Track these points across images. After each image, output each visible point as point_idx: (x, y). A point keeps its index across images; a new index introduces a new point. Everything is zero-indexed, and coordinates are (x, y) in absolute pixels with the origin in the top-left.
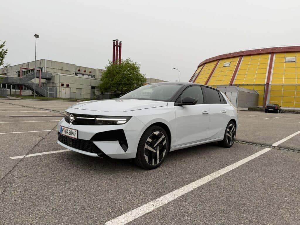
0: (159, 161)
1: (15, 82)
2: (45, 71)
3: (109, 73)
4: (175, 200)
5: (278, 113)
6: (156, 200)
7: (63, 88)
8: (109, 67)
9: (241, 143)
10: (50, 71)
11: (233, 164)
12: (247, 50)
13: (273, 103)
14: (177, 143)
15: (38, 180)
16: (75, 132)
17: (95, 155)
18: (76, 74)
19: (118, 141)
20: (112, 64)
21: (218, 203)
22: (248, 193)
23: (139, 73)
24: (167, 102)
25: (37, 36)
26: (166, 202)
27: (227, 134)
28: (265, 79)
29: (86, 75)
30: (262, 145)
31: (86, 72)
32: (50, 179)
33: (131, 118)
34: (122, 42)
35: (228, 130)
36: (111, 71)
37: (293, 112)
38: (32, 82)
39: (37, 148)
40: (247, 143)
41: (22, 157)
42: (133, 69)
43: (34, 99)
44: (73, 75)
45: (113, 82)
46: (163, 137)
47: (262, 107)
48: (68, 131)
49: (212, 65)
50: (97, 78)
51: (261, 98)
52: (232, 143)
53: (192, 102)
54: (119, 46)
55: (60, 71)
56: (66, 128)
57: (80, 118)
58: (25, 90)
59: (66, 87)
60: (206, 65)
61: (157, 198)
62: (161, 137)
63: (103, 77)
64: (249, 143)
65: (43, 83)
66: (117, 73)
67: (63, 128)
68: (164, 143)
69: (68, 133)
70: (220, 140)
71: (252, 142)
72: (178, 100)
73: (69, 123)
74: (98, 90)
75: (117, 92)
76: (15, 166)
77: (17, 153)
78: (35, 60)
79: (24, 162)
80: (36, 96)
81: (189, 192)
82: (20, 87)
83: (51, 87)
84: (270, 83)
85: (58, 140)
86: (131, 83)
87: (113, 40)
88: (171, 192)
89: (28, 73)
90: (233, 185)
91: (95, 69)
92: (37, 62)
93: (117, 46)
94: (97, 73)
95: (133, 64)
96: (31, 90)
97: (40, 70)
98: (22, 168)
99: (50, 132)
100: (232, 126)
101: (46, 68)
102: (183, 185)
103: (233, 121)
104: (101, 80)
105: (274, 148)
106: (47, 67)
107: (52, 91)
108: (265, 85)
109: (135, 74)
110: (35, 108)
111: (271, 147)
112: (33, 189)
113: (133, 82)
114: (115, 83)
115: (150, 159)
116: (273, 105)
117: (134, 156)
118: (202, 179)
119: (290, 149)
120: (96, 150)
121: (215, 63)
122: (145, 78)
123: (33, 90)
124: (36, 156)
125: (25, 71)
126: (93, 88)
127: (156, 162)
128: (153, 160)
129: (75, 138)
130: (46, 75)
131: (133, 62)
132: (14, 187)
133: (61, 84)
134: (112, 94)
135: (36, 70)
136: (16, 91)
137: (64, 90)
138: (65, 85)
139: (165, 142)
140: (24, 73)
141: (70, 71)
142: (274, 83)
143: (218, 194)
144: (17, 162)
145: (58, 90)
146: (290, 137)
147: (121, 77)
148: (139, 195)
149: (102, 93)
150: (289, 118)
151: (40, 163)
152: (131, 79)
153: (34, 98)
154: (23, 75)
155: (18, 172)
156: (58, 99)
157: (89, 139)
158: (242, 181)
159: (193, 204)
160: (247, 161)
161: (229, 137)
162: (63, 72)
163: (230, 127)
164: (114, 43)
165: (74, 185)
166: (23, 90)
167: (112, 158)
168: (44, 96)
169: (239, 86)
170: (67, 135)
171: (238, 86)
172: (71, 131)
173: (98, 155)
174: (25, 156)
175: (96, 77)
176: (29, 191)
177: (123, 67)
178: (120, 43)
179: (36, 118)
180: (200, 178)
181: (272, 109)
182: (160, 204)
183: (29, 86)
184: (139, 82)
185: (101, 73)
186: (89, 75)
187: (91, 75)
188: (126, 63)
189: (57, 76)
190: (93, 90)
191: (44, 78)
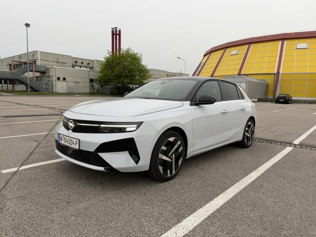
0: (175, 171)
1: (6, 76)
2: (38, 64)
3: (108, 65)
4: (201, 224)
5: (289, 104)
6: (179, 225)
7: (59, 82)
8: (108, 57)
9: (259, 141)
10: (44, 63)
11: (257, 170)
12: (256, 37)
13: (284, 94)
14: (194, 149)
15: (35, 202)
16: (76, 141)
17: (102, 169)
18: (73, 66)
19: (128, 152)
20: (111, 54)
21: (252, 226)
22: (283, 209)
23: (141, 64)
24: (181, 102)
25: (27, 25)
26: (191, 228)
27: (246, 133)
28: (275, 67)
29: (84, 67)
30: (281, 143)
31: (83, 64)
32: (49, 201)
33: (142, 124)
34: (121, 30)
35: (247, 129)
36: (111, 62)
37: (305, 102)
38: (25, 76)
39: (32, 156)
40: (265, 141)
41: (15, 169)
42: (134, 59)
43: (28, 95)
44: (70, 67)
45: (113, 74)
46: (179, 143)
47: (272, 97)
48: (68, 139)
49: (219, 54)
50: (95, 70)
51: (271, 89)
52: (251, 142)
53: (210, 101)
54: (118, 34)
55: (55, 64)
56: (65, 137)
57: (82, 124)
58: (18, 85)
59: (62, 80)
60: (213, 54)
61: (179, 223)
62: (176, 144)
63: (102, 69)
64: (267, 141)
65: (38, 77)
66: (118, 64)
67: (60, 135)
68: (180, 150)
69: (67, 142)
70: (238, 141)
71: (270, 140)
72: (194, 99)
73: (69, 130)
74: (97, 83)
75: (118, 85)
76: (7, 183)
77: (9, 165)
78: (27, 52)
79: (17, 177)
80: (30, 91)
81: (215, 212)
82: (13, 82)
83: (47, 82)
84: (281, 72)
85: (56, 149)
86: (133, 74)
87: (112, 28)
88: (194, 212)
89: (20, 66)
90: (263, 198)
91: (93, 61)
92: (29, 54)
93: (116, 34)
94: (95, 65)
95: (134, 54)
96: (24, 85)
97: (34, 63)
98: (15, 186)
99: (47, 135)
100: (251, 124)
101: (39, 60)
102: (207, 202)
103: (252, 119)
104: (101, 72)
105: (296, 146)
106: (41, 60)
107: (47, 86)
108: (275, 74)
109: (137, 65)
110: (30, 105)
111: (292, 145)
112: (29, 215)
113: (135, 74)
114: (115, 75)
115: (165, 170)
116: (284, 96)
117: (147, 168)
118: (226, 191)
119: (313, 147)
120: (102, 163)
121: (222, 51)
122: (148, 69)
123: (26, 85)
124: (32, 168)
125: (17, 65)
126: (91, 81)
127: (171, 173)
128: (169, 171)
129: (76, 149)
130: (40, 68)
131: (134, 52)
132: (6, 214)
133: (57, 77)
134: (112, 88)
135: (29, 63)
136: (8, 86)
137: (60, 84)
138: (61, 79)
139: (181, 148)
140: (16, 66)
141: (66, 63)
142: (285, 72)
143: (249, 213)
144: (10, 177)
145: (54, 84)
146: (309, 132)
147: (122, 69)
148: (157, 218)
149: (102, 86)
150: (302, 109)
151: (36, 177)
152: (132, 70)
153: (28, 93)
154: (14, 69)
155: (10, 192)
156: (55, 94)
157: (93, 150)
158: (272, 192)
159: (223, 229)
160: (271, 165)
161: (247, 136)
162: (59, 64)
163: (249, 125)
164: (113, 31)
165: (79, 208)
166: (16, 85)
167: (122, 171)
168: (39, 91)
169: (249, 76)
170: (66, 144)
171: (246, 76)
172: (71, 140)
173: (105, 169)
174: (18, 168)
175: (94, 68)
176: (23, 219)
177: (123, 57)
178: (120, 31)
179: (31, 117)
180: (224, 191)
181: (283, 99)
182: (184, 231)
183: (22, 80)
184: (141, 73)
185: (100, 64)
186: (87, 67)
187: (89, 67)
188: (126, 53)
189: (52, 69)
190: (92, 83)
191: (39, 71)
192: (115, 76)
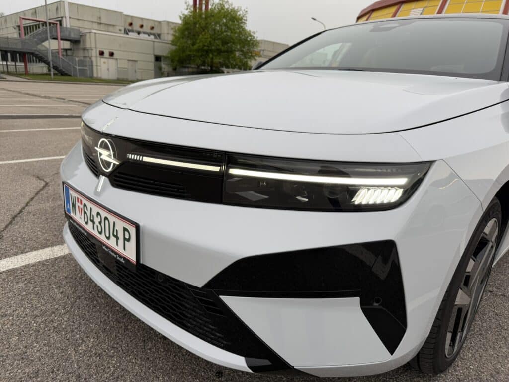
1: (12, 47)
2: (66, 25)
3: (187, 29)
7: (103, 60)
8: (186, 16)
10: (76, 24)
16: (125, 230)
18: (126, 32)
20: (192, 9)
23: (244, 30)
29: (144, 33)
31: (144, 27)
36: (191, 25)
38: (44, 46)
39: (16, 228)
42: (233, 20)
43: (51, 80)
44: (121, 33)
45: (196, 47)
48: (94, 213)
49: (386, 15)
50: (164, 40)
55: (96, 26)
58: (35, 63)
59: (108, 56)
60: (374, 14)
63: (176, 38)
65: (66, 50)
66: (203, 29)
69: (93, 221)
75: (203, 67)
78: (44, 4)
80: (55, 74)
82: (24, 56)
83: (82, 58)
86: (229, 48)
89: (36, 30)
92: (48, 7)
94: (164, 30)
95: (233, 10)
96: (45, 63)
97: (58, 23)
101: (68, 18)
104: (173, 43)
107: (83, 66)
109: (238, 31)
110: (49, 98)
113: (234, 47)
121: (393, 10)
122: (257, 40)
123: (48, 63)
125: (30, 26)
126: (158, 58)
129: (127, 260)
130: (70, 32)
131: (233, 6)
133: (100, 51)
135: (50, 23)
136: (18, 64)
137: (105, 63)
138: (107, 54)
140: (28, 29)
141: (114, 25)
145: (95, 64)
147: (211, 37)
149: (175, 69)
152: (229, 40)
153: (51, 78)
154: (27, 33)
156: (96, 81)
162: (102, 27)
166: (32, 64)
168: (70, 75)
172: (107, 218)
175: (162, 36)
177: (213, 16)
183: (40, 55)
184: (244, 47)
185: (172, 29)
186: (149, 34)
187: (154, 35)
188: (218, 9)
189: (90, 35)
190: (158, 63)
191: (67, 38)
192: (198, 50)
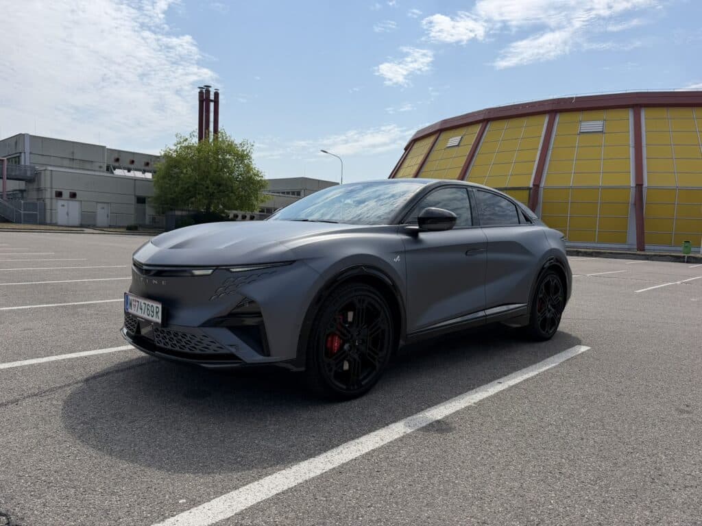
2: (25, 162)
7: (60, 202)
10: (39, 161)
18: (110, 169)
28: (531, 174)
29: (137, 170)
31: (135, 163)
34: (219, 91)
44: (100, 171)
49: (426, 144)
54: (212, 101)
55: (66, 162)
59: (68, 198)
65: (19, 191)
74: (152, 205)
84: (543, 185)
87: (200, 88)
91: (158, 157)
93: (208, 101)
101: (27, 155)
106: (30, 153)
107: (31, 210)
108: (530, 189)
126: (141, 200)
133: (56, 192)
137: (63, 206)
138: (66, 194)
141: (92, 162)
142: (552, 185)
145: (48, 207)
162: (74, 164)
164: (201, 93)
178: (217, 95)
186: (143, 171)
189: (45, 174)
190: (141, 205)
